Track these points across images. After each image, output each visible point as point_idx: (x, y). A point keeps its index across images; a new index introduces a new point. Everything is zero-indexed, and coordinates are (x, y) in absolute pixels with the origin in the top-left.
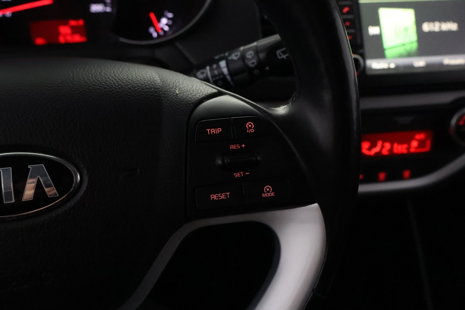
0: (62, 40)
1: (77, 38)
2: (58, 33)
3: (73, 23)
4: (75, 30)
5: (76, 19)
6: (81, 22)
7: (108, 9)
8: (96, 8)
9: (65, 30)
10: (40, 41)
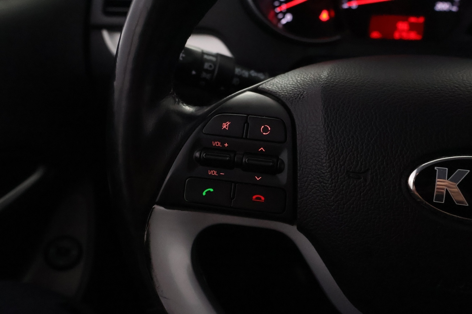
0: (397, 35)
1: (413, 36)
2: (395, 28)
3: (413, 20)
4: (413, 27)
5: (417, 15)
6: (421, 20)
7: (454, 9)
8: (442, 6)
9: (403, 26)
10: (375, 35)
